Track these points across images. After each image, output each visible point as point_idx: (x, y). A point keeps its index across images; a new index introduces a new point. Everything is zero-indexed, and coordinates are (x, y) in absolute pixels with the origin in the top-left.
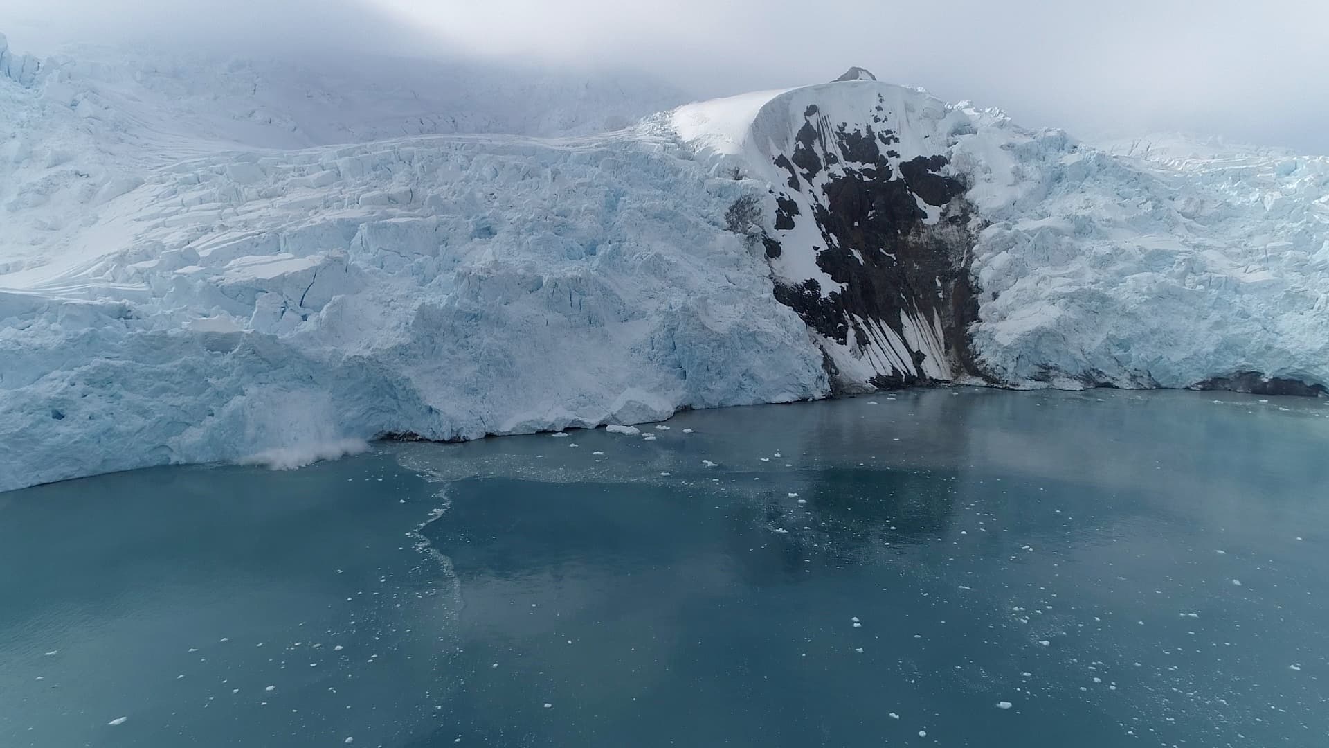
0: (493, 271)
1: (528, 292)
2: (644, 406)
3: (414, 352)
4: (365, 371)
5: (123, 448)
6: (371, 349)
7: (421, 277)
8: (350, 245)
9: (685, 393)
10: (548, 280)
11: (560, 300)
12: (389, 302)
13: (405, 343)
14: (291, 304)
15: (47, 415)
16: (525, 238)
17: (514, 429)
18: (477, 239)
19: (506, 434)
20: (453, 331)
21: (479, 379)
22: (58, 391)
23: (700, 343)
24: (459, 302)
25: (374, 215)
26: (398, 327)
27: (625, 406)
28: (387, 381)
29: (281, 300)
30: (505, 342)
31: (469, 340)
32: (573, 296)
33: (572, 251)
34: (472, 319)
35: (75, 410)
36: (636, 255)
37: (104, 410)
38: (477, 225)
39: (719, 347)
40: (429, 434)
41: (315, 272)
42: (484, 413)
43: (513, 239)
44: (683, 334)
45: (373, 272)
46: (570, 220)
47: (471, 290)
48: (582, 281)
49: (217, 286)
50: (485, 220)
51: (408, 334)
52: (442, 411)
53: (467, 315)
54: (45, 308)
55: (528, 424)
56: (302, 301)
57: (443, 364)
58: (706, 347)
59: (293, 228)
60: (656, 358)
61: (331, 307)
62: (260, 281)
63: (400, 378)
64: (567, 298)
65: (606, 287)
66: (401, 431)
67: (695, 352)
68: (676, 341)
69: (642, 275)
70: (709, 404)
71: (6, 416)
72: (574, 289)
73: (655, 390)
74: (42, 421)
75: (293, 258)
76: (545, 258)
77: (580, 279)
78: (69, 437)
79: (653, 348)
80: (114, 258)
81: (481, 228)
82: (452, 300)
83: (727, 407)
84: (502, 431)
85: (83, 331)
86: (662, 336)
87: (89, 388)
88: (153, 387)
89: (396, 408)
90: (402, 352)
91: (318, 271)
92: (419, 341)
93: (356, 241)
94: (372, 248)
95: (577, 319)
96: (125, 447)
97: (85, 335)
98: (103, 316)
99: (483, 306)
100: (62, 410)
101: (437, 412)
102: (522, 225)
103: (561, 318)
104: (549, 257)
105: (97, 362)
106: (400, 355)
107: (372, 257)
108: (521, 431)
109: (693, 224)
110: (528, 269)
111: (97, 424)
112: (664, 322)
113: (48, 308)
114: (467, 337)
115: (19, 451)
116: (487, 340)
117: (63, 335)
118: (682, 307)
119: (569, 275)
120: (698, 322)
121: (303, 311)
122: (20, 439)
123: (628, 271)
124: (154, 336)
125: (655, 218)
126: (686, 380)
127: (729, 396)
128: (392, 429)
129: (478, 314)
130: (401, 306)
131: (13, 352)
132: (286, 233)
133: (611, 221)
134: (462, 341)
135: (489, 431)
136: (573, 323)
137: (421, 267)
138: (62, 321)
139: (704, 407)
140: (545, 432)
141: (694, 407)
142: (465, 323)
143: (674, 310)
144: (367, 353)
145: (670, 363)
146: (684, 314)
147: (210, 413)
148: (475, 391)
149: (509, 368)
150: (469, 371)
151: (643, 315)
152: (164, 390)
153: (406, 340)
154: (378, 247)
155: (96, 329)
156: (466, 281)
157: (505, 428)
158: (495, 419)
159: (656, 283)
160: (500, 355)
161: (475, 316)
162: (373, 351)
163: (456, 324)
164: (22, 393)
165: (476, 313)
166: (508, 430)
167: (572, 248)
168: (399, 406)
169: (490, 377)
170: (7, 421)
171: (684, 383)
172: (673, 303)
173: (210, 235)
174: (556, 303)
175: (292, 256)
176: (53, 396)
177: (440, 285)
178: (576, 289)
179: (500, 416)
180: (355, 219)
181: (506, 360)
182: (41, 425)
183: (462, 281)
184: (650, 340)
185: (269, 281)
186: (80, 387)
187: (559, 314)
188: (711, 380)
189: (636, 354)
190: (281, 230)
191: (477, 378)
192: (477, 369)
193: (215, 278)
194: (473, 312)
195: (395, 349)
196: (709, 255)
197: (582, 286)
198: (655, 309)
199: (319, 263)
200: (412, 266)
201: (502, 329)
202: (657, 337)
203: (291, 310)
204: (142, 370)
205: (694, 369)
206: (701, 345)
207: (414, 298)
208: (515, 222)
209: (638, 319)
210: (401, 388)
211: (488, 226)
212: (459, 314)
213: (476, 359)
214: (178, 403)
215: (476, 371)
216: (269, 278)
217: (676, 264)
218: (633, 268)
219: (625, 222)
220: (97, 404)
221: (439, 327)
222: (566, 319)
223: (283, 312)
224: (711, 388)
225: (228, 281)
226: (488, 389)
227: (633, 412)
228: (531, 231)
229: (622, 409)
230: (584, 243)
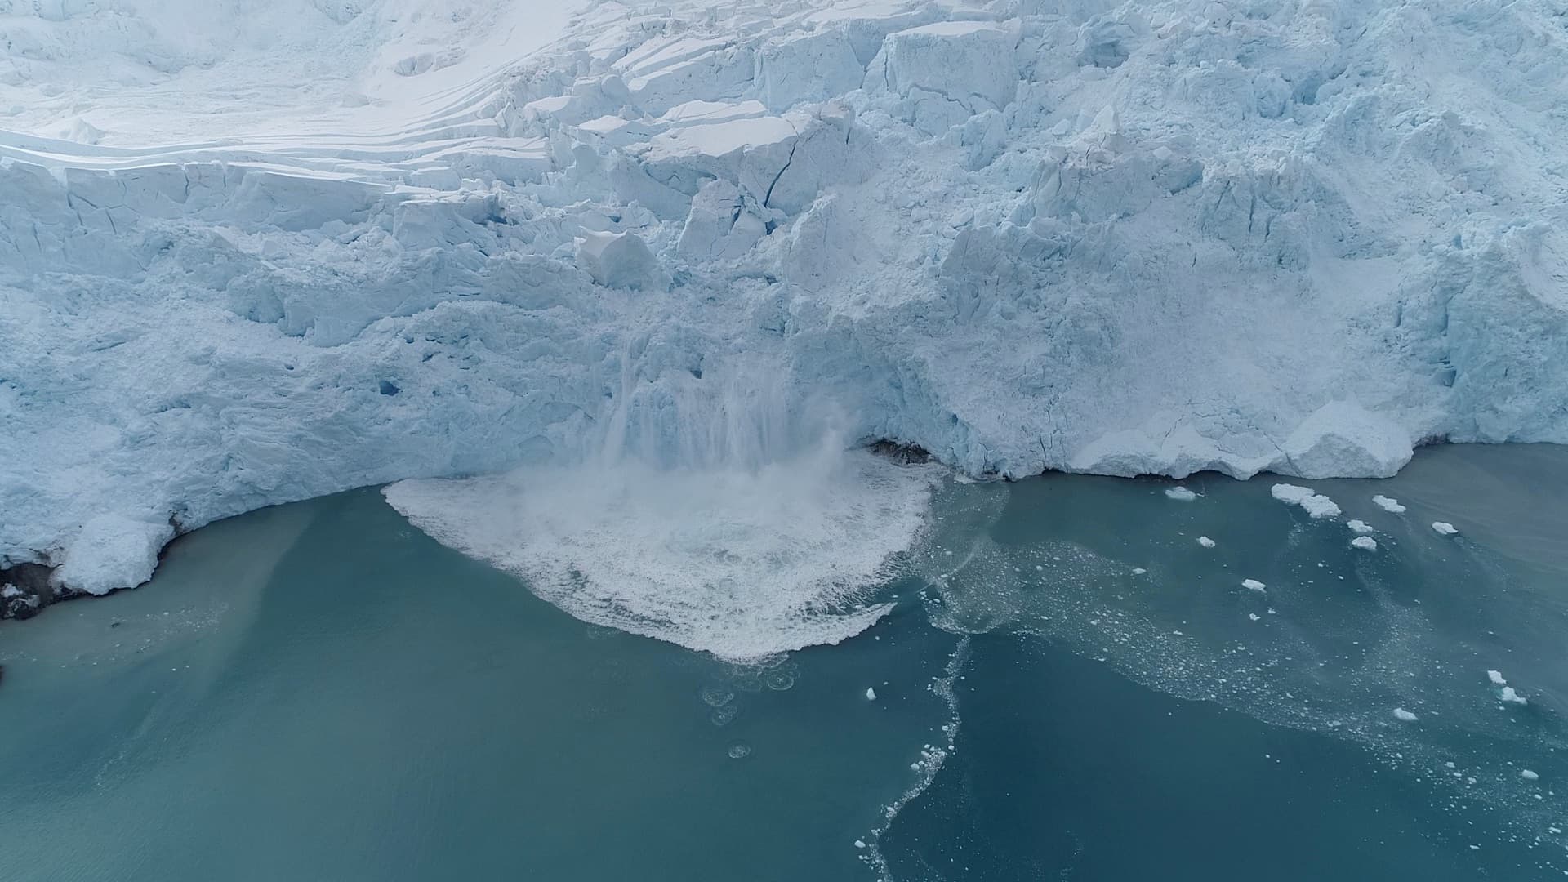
0: (1110, 156)
1: (1169, 194)
2: (1359, 449)
3: (941, 314)
4: (852, 342)
5: (482, 438)
6: (868, 305)
7: (976, 149)
8: (866, 72)
9: (1442, 413)
10: (1213, 178)
11: (1230, 217)
12: (911, 208)
13: (926, 299)
14: (750, 203)
15: (373, 390)
16: (1182, 71)
17: (1095, 467)
18: (1089, 68)
19: (1081, 473)
20: (1016, 276)
21: (1048, 369)
22: (388, 353)
23: (1505, 324)
24: (1034, 222)
25: (914, 13)
26: (920, 262)
27: (1318, 447)
28: (887, 361)
29: (733, 192)
30: (1107, 301)
31: (1043, 293)
32: (1257, 210)
33: (1268, 98)
34: (1053, 254)
35: (412, 382)
36: (1403, 116)
37: (454, 381)
38: (1093, 37)
39: (1544, 334)
40: (946, 455)
41: (793, 146)
42: (1047, 433)
43: (1157, 73)
44: (1471, 303)
45: (895, 141)
46: (1274, 29)
47: (1060, 196)
48: (1282, 182)
49: (640, 162)
50: (1112, 28)
51: (934, 283)
52: (973, 427)
53: (1045, 247)
54: (380, 205)
55: (1125, 462)
56: (768, 197)
57: (989, 337)
58: (1517, 333)
59: (776, 39)
60: (1400, 344)
61: (810, 221)
62: (705, 159)
63: (910, 359)
64: (1244, 215)
65: (1328, 187)
66: (902, 441)
67: (1489, 342)
68: (1452, 314)
69: (1407, 162)
70: (1486, 437)
71: (315, 392)
72: (1263, 196)
73: (1384, 406)
74: (366, 400)
75: (761, 115)
76: (1213, 116)
77: (1279, 177)
78: (404, 425)
79: (1399, 324)
80: (513, 86)
81: (1100, 43)
82: (1022, 216)
83: (1523, 444)
84: (1074, 467)
85: (426, 254)
86: (1424, 304)
87: (434, 346)
88: (526, 346)
89: (898, 403)
90: (920, 313)
91: (799, 144)
92: (951, 294)
93: (876, 65)
94: (902, 84)
95: (1256, 256)
96: (486, 437)
97: (428, 260)
98: (460, 218)
99: (1079, 231)
100: (394, 381)
101: (966, 427)
102: (1179, 42)
103: (1226, 252)
104: (1221, 114)
105: (445, 307)
106: (916, 316)
107: (898, 102)
108: (1108, 471)
109: (1539, 39)
110: (1178, 146)
111: (445, 404)
112: (1435, 275)
113: (384, 207)
114: (1038, 287)
115: (337, 443)
116: (1074, 299)
117: (397, 260)
118: (1488, 253)
119: (1259, 167)
120: (1515, 285)
121: (768, 214)
122: (335, 428)
123: (1379, 152)
124: (529, 266)
125: (1454, 22)
126: (1452, 390)
127: (1534, 425)
128: (887, 434)
129: (1066, 246)
130: (931, 217)
131: (327, 288)
132: (764, 50)
133: (1358, 27)
134: (1030, 295)
135: (1051, 465)
136: (1246, 264)
137: (978, 130)
138: (399, 233)
139: (1474, 440)
140: (1151, 477)
141: (1453, 439)
142: (1039, 262)
143: (1466, 252)
144: (858, 315)
145: (1426, 353)
146: (1488, 266)
147: (608, 391)
148: (1036, 391)
149: (1107, 350)
150: (1030, 355)
151: (1392, 249)
152: (543, 353)
153: (929, 293)
154: (910, 82)
155: (444, 251)
156: (1054, 178)
157: (1084, 460)
158: (1065, 445)
159: (1434, 181)
160: (1094, 327)
161: (1060, 251)
162: (870, 311)
163: (1022, 265)
164: (335, 357)
165: (1063, 244)
166: (1086, 467)
167: (1270, 93)
168: (904, 402)
169: (1069, 365)
170: (316, 401)
171: (1445, 394)
172: (1465, 236)
173: (659, 40)
174: (1221, 222)
175: (761, 108)
176: (380, 360)
177: (1007, 170)
178: (1267, 198)
179: (1076, 439)
180: (880, 21)
181: (1105, 335)
182: (365, 407)
183: (1047, 177)
184: (1395, 308)
185: (718, 159)
186: (421, 345)
187: (1221, 243)
188: (1505, 393)
189: (1361, 332)
190: (759, 42)
191: (1044, 367)
192: (1047, 350)
193: (635, 148)
194: (1059, 244)
195: (908, 308)
196: (1554, 107)
197: (1281, 192)
198: (1421, 240)
199: (801, 131)
200: (963, 130)
201: (1106, 276)
202: (1412, 303)
203: (749, 212)
204: (511, 318)
205: (1477, 370)
206: (1507, 329)
207: (957, 198)
208: (1166, 35)
209: (1379, 256)
210: (909, 374)
211: (1114, 40)
212: (1031, 248)
213: (1048, 331)
214: (564, 372)
215: (1045, 355)
216: (717, 156)
217: (1483, 133)
218: (1388, 146)
219: (1391, 35)
220: (446, 371)
221: (990, 270)
222: (1234, 253)
223: (736, 217)
224: (1501, 408)
225: (655, 157)
226: (1063, 386)
227: (1332, 454)
228: (1194, 57)
229: (1311, 450)
230: (1294, 77)
